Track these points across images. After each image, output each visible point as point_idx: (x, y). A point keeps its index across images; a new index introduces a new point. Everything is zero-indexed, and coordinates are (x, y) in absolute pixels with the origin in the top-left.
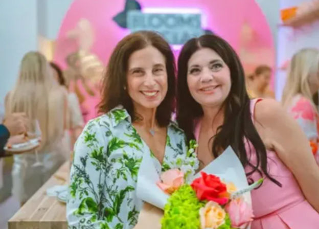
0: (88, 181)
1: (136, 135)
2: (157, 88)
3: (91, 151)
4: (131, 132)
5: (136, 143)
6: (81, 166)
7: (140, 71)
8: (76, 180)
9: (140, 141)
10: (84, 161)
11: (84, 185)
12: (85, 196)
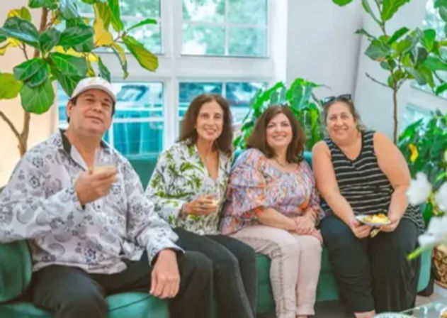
0: (164, 181)
1: (200, 163)
2: (215, 128)
3: (168, 164)
4: (198, 160)
5: (201, 168)
6: (161, 171)
7: (206, 116)
8: (157, 178)
9: (203, 166)
10: (163, 169)
11: (161, 183)
12: (160, 190)
